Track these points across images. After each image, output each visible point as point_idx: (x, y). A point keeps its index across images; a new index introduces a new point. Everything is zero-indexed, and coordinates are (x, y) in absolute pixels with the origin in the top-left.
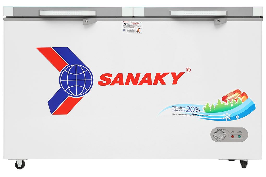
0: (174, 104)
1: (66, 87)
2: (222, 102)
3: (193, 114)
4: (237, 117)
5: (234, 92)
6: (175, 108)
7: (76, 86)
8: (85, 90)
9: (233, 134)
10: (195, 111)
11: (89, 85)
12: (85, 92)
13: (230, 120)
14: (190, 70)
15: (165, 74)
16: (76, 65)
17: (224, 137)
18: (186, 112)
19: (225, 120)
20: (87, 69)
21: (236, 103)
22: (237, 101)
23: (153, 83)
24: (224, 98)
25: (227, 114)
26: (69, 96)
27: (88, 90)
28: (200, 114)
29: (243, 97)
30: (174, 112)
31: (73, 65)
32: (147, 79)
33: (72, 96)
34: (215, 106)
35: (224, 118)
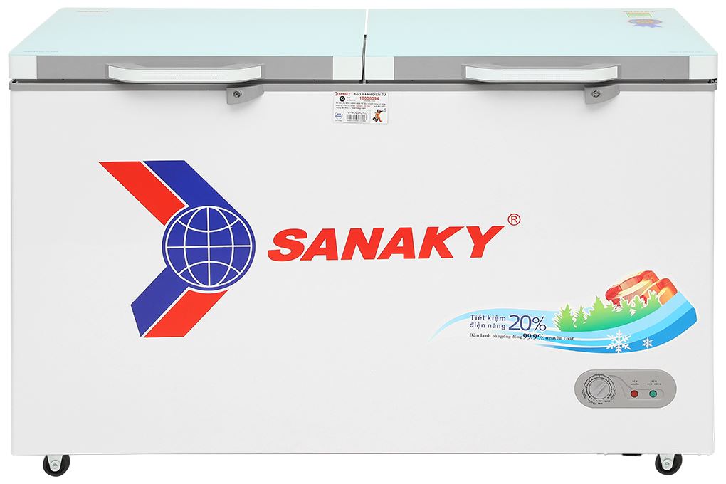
0: (476, 309)
1: (180, 265)
2: (607, 304)
3: (526, 336)
4: (647, 343)
5: (639, 278)
6: (477, 320)
7: (209, 262)
8: (232, 274)
9: (635, 388)
10: (534, 326)
11: (243, 259)
12: (233, 278)
13: (627, 351)
14: (518, 220)
15: (452, 231)
16: (208, 207)
17: (612, 395)
18: (507, 329)
19: (613, 351)
20: (239, 219)
21: (645, 305)
22: (645, 300)
23: (417, 252)
24: (612, 294)
25: (619, 335)
26: (189, 288)
27: (240, 273)
28: (545, 336)
29: (663, 291)
30: (475, 330)
31: (200, 208)
32: (402, 243)
33: (197, 288)
34: (586, 314)
35: (610, 346)
